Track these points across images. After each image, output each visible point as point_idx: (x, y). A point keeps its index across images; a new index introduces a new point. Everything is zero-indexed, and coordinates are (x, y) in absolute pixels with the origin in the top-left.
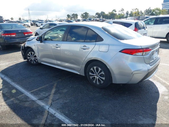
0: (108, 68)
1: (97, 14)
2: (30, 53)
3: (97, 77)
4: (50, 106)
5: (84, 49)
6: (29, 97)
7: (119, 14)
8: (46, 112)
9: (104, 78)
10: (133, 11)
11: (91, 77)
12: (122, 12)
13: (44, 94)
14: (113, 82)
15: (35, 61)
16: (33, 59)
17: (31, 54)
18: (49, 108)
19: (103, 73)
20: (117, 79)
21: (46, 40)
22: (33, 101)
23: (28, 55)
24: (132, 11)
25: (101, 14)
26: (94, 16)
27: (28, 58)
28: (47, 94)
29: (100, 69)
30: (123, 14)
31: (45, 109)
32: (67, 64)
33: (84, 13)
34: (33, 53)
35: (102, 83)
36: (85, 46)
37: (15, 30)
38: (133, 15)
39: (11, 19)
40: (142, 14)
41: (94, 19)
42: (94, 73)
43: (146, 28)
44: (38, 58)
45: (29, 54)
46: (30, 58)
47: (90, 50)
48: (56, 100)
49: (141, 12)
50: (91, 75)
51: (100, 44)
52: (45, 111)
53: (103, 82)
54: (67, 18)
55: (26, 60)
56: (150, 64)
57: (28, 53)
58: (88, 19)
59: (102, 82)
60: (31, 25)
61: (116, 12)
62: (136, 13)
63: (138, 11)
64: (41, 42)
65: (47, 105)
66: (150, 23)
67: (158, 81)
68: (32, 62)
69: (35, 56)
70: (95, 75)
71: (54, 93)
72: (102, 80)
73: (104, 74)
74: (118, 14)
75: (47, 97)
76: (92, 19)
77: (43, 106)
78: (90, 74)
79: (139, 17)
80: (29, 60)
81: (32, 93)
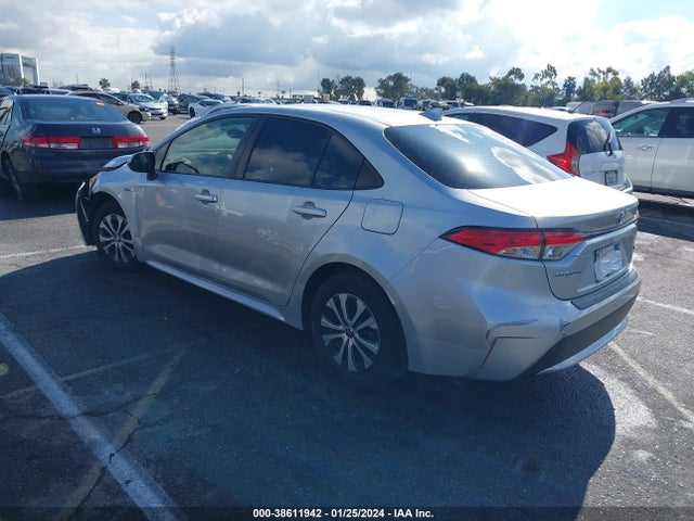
0: (393, 303)
1: (443, 82)
2: (108, 218)
3: (348, 336)
4: (120, 445)
5: (306, 216)
6: (49, 401)
7: (535, 89)
8: (95, 470)
9: (374, 347)
10: (596, 78)
11: (327, 338)
12: (548, 79)
13: (117, 393)
14: (412, 367)
15: (127, 253)
16: (120, 244)
17: (115, 222)
18: (112, 455)
19: (372, 323)
20: (427, 354)
21: (172, 168)
22: (62, 418)
23: (102, 225)
24: (590, 77)
25: (460, 83)
26: (431, 91)
27: (102, 239)
28: (129, 395)
29: (361, 306)
30: (550, 86)
31: (95, 458)
32: (239, 276)
33: (390, 78)
34: (120, 220)
35: (367, 367)
36: (309, 204)
37: (79, 126)
38: (592, 95)
39: (101, 83)
40: (634, 91)
41: (426, 103)
42: (338, 323)
43: (620, 149)
44: (137, 240)
45: (107, 224)
46: (109, 242)
47: (329, 220)
48: (157, 423)
49: (628, 82)
50: (328, 329)
51: (369, 201)
52: (89, 467)
53: (370, 362)
54: (321, 94)
55: (95, 248)
56: (578, 302)
57: (102, 218)
58: (402, 99)
59: (368, 362)
60: (169, 110)
61: (521, 77)
62: (605, 89)
63: (617, 79)
64: (152, 176)
65: (111, 442)
66: (646, 128)
67: (627, 381)
68: (116, 258)
69: (128, 235)
70: (341, 328)
71: (158, 390)
72: (369, 352)
73: (375, 326)
74: (529, 89)
75: (124, 408)
76: (420, 103)
77: (94, 443)
78: (325, 322)
79: (617, 105)
80: (106, 248)
81: (69, 385)
